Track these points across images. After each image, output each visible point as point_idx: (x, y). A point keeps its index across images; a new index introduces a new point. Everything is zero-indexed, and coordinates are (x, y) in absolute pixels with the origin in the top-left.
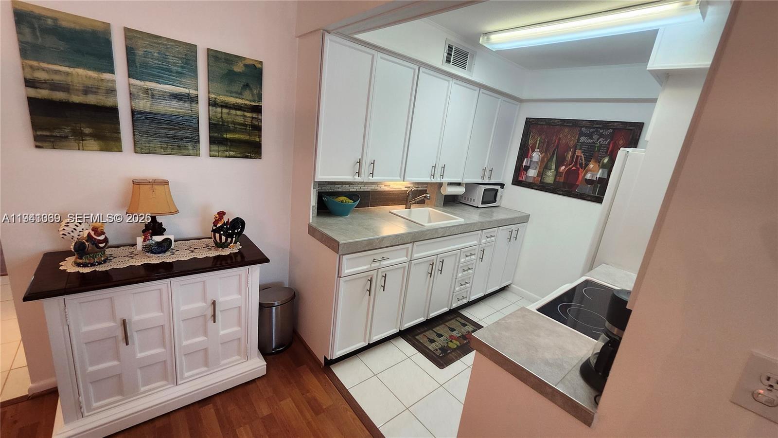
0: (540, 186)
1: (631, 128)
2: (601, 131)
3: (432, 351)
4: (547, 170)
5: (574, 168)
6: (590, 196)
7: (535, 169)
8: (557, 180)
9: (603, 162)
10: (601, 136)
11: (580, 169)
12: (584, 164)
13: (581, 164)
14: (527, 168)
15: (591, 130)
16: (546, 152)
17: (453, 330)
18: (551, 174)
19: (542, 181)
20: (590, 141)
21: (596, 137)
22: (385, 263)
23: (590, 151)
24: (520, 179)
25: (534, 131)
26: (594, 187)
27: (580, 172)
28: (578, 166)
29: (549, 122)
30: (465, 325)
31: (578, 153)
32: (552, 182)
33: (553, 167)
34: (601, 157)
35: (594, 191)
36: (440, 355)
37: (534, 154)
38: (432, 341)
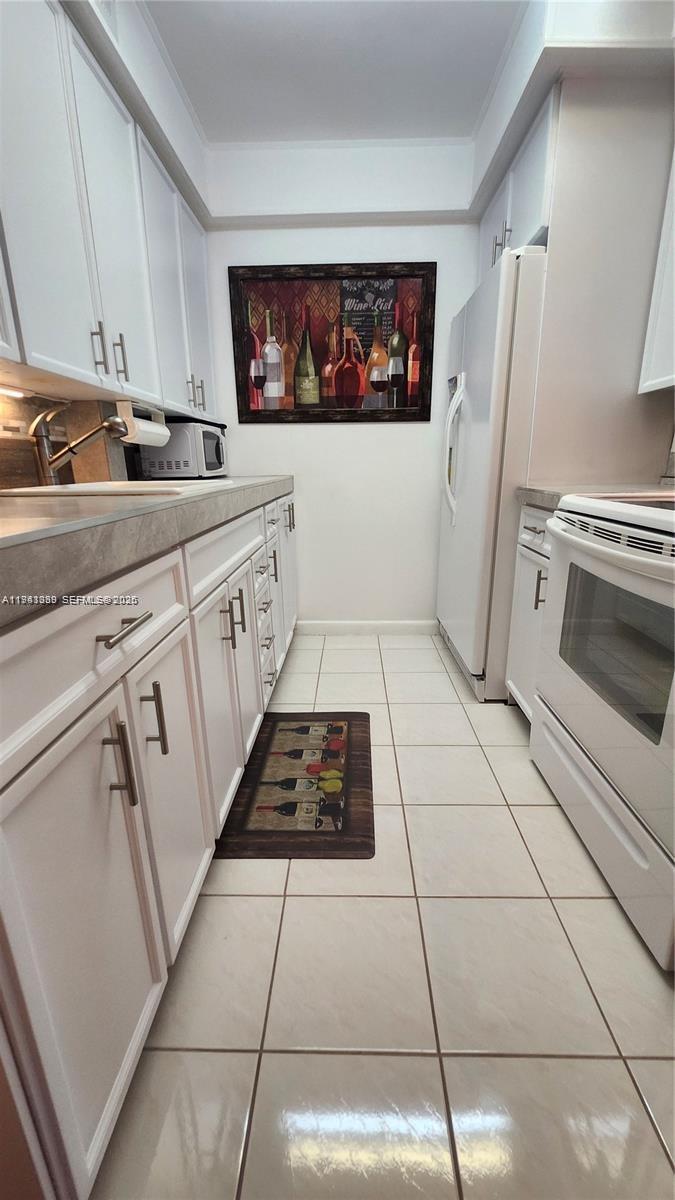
0: (297, 413)
1: (422, 272)
2: (377, 284)
3: (313, 832)
4: (302, 379)
5: (347, 365)
6: (386, 412)
7: (279, 380)
8: (325, 395)
9: (392, 344)
10: (378, 294)
11: (359, 365)
12: (362, 353)
13: (358, 356)
14: (261, 381)
15: (360, 284)
16: (290, 343)
17: (297, 754)
18: (311, 384)
19: (298, 402)
20: (362, 306)
21: (369, 297)
23: (366, 327)
24: (253, 407)
25: (253, 296)
26: (388, 394)
27: (359, 370)
28: (354, 360)
29: (279, 273)
30: (305, 730)
31: (348, 333)
32: (317, 401)
33: (311, 370)
34: (386, 336)
35: (390, 403)
36: (336, 826)
37: (268, 349)
38: (289, 809)
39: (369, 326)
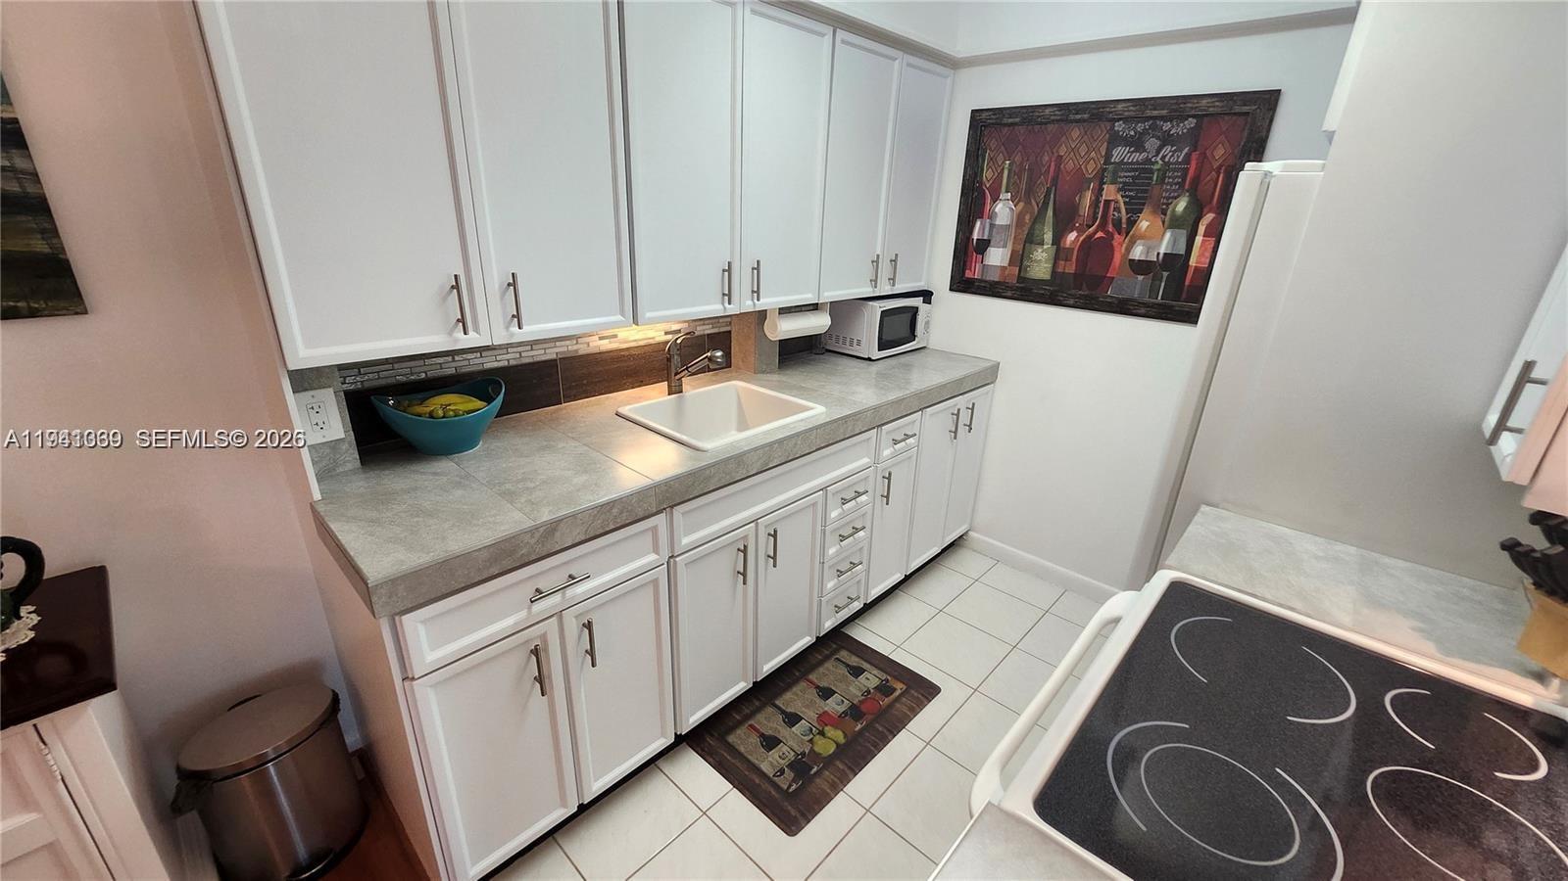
0: (1023, 290)
1: (1245, 109)
2: (1167, 126)
3: (769, 778)
4: (1033, 245)
5: (1100, 234)
6: (1146, 305)
7: (1005, 246)
8: (1061, 270)
9: (1174, 210)
10: (1166, 139)
11: (1116, 236)
12: (1124, 220)
13: (1117, 224)
14: (983, 246)
15: (1140, 127)
16: (1028, 203)
17: (826, 693)
18: (1045, 255)
19: (1022, 275)
20: (1138, 157)
21: (1152, 143)
22: (581, 589)
23: (1140, 185)
24: (968, 274)
25: (993, 144)
26: (1154, 279)
27: (1115, 243)
28: (1110, 228)
29: (1029, 118)
30: (857, 672)
31: (1110, 192)
32: (1047, 277)
33: (1048, 236)
34: (1168, 198)
35: (1153, 291)
36: (790, 786)
37: (999, 207)
38: (770, 742)
39: (1143, 184)
